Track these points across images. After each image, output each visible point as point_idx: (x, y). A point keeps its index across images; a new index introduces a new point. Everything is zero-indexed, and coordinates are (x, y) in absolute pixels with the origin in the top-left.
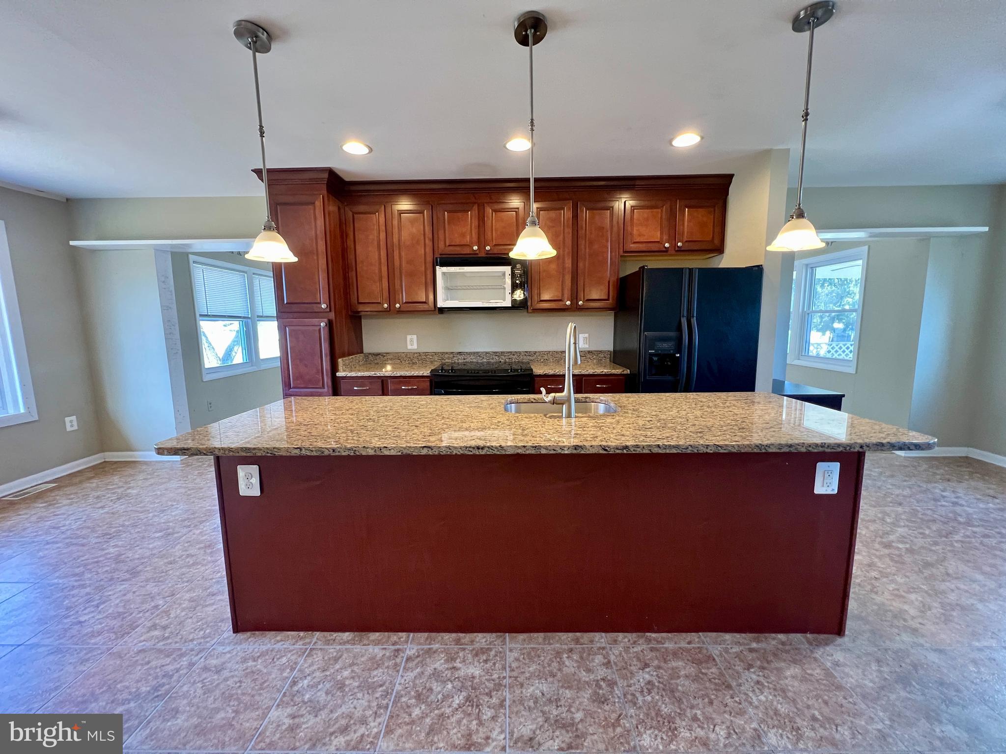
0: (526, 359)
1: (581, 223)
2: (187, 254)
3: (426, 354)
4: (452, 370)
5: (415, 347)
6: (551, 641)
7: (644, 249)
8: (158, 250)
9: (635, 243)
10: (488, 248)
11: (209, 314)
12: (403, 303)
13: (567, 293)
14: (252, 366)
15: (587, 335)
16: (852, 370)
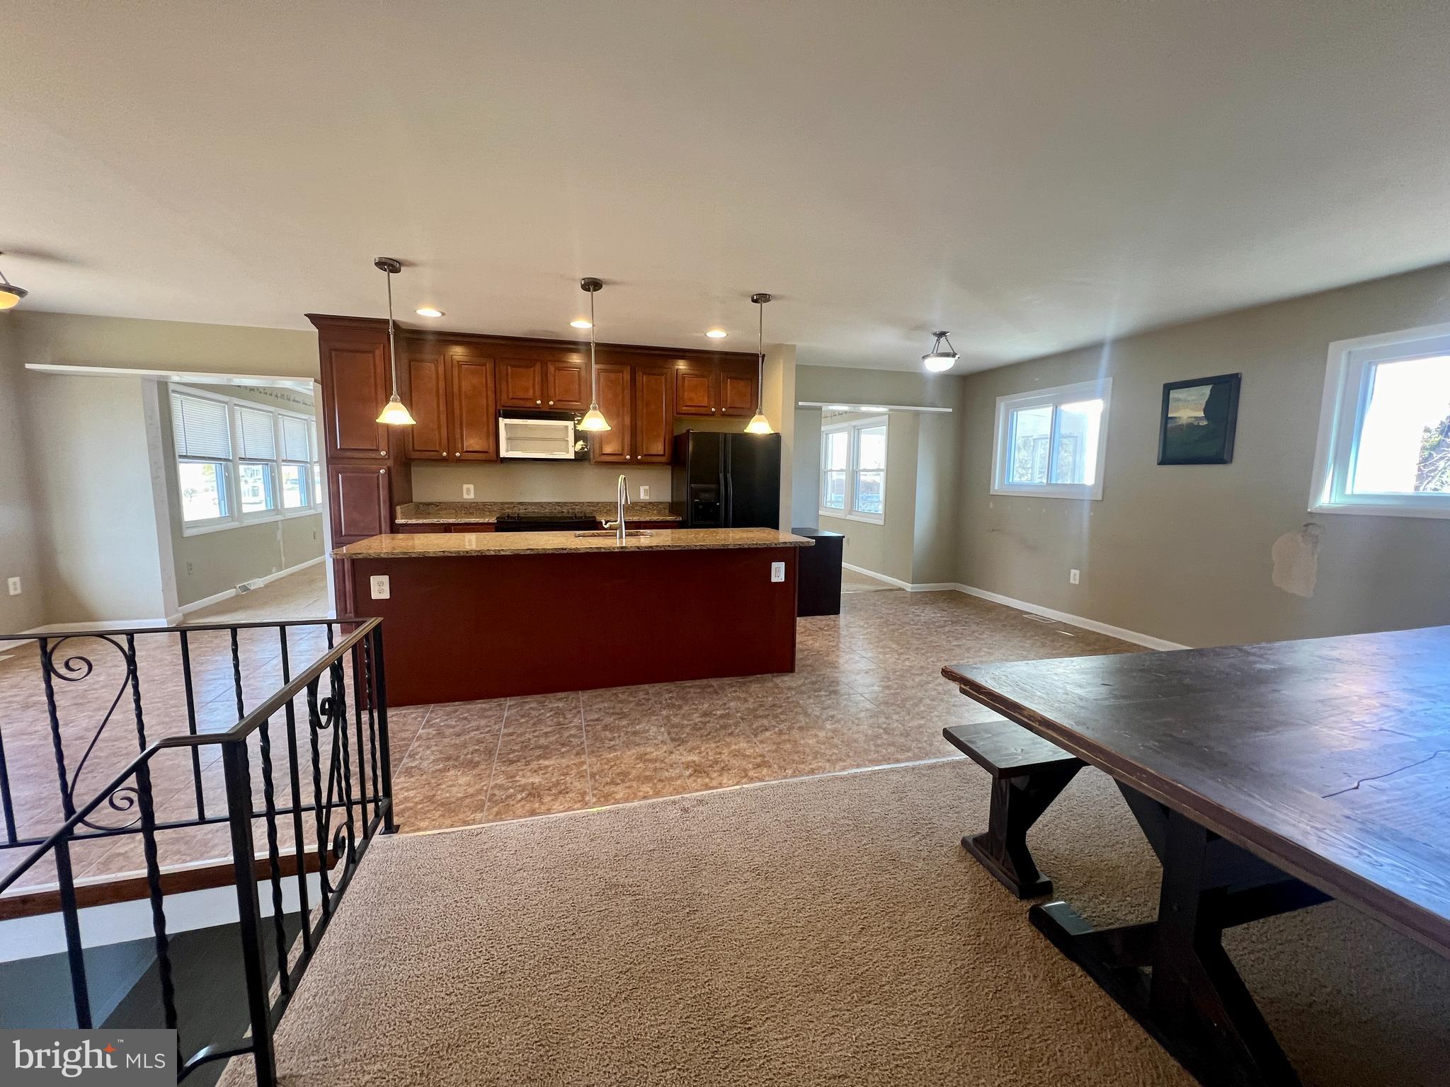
0: (588, 510)
1: (639, 384)
3: (484, 504)
4: (518, 517)
5: (472, 496)
7: (694, 412)
8: (145, 379)
9: (686, 406)
10: (551, 403)
11: (188, 454)
12: (463, 452)
13: (627, 448)
14: (233, 521)
15: (647, 487)
16: (882, 523)
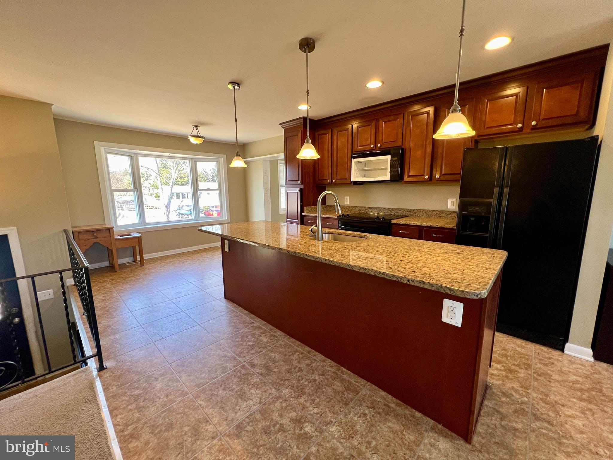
2: (277, 160)
5: (348, 203)
6: (300, 347)
7: (496, 132)
8: (264, 160)
10: (379, 145)
12: (336, 180)
13: (427, 170)
